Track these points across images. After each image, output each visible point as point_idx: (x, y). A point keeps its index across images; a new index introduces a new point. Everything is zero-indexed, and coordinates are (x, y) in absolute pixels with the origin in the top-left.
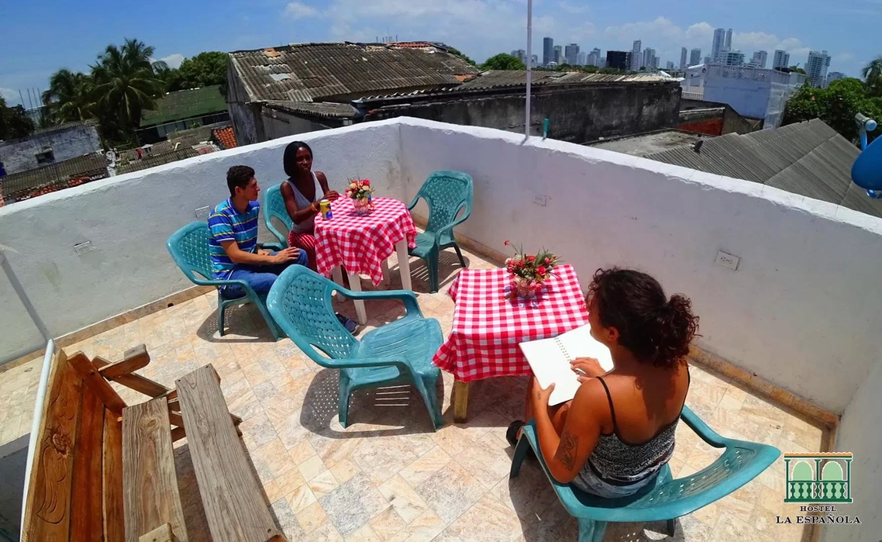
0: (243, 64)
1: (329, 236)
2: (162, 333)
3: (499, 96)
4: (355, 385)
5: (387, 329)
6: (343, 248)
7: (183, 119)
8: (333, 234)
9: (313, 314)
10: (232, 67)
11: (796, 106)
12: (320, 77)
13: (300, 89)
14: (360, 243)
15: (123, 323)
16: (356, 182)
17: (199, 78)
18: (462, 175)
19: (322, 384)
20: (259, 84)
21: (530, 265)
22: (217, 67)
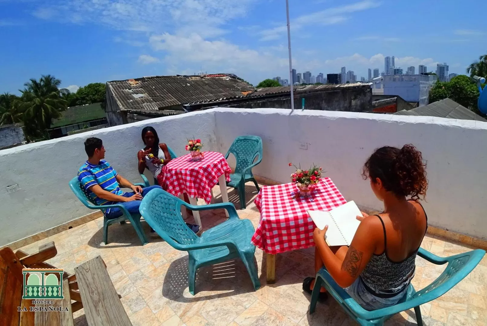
0: (116, 88)
1: (176, 174)
2: (64, 245)
3: (270, 100)
4: (200, 263)
5: (217, 228)
6: (186, 180)
7: (78, 123)
8: (179, 172)
9: (169, 219)
10: (109, 90)
11: (435, 93)
12: (162, 95)
13: (150, 103)
14: (196, 177)
15: (38, 240)
16: (192, 141)
17: (87, 98)
18: (255, 138)
19: (176, 269)
20: (126, 100)
21: (306, 175)
22: (99, 92)
